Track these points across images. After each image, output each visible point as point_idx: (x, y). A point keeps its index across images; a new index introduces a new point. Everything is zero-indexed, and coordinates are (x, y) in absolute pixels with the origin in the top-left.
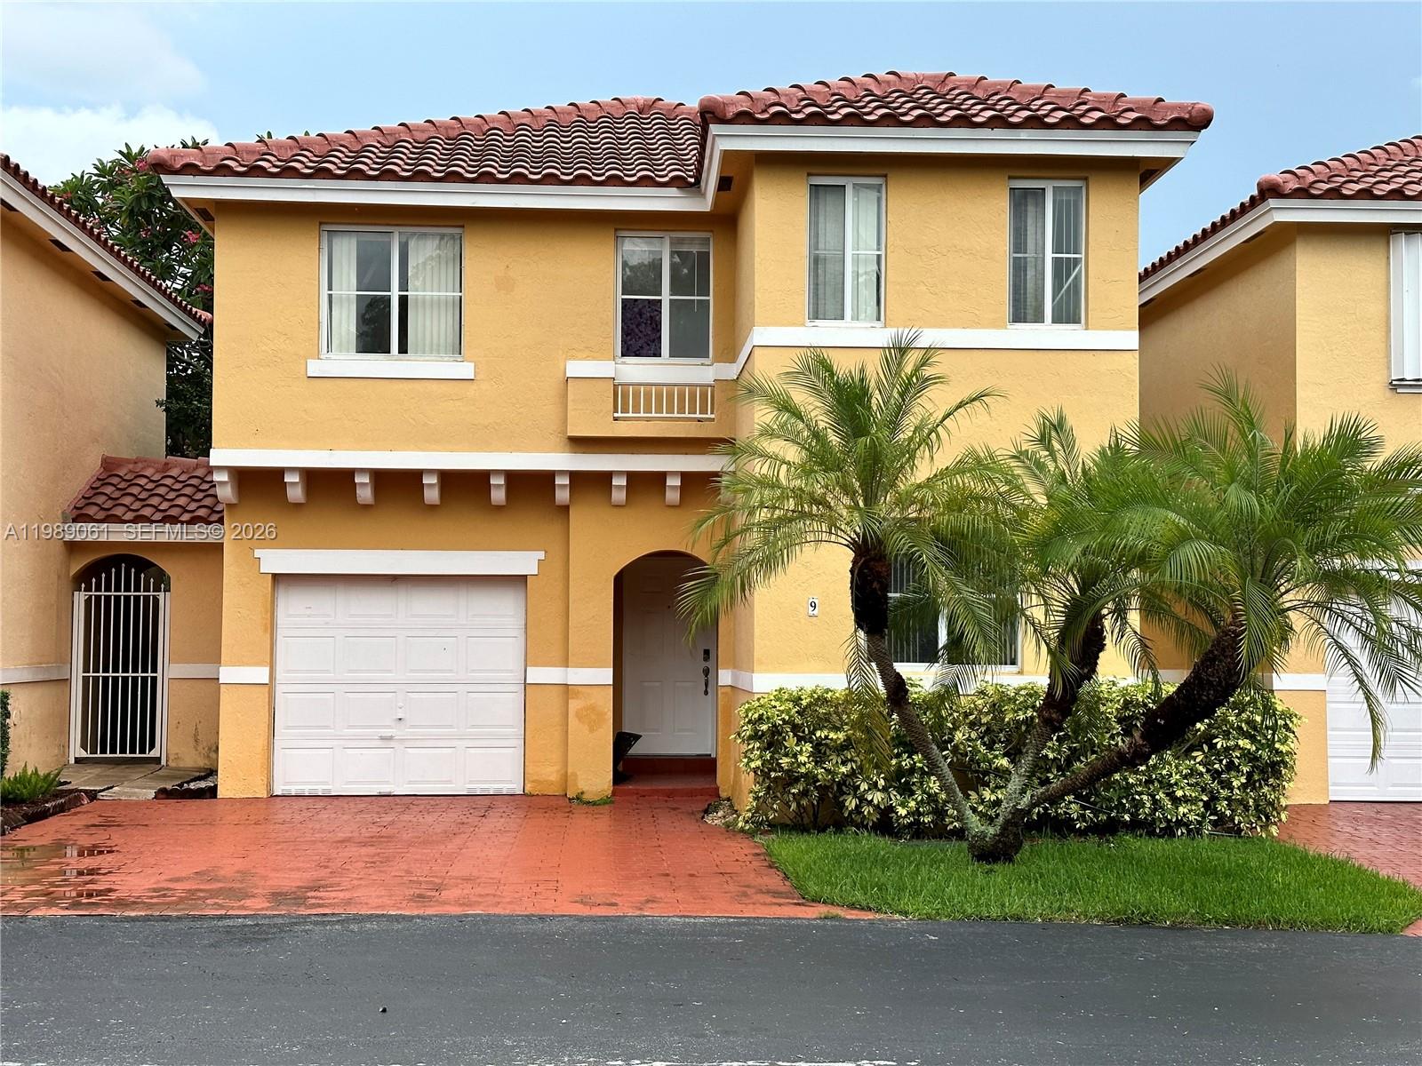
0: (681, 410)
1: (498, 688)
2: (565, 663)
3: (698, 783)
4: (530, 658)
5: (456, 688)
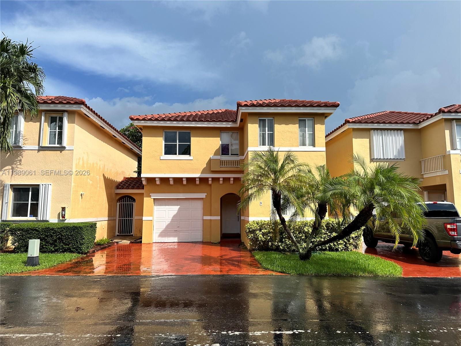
0: (233, 165)
1: (198, 220)
2: (211, 216)
3: (237, 239)
4: (204, 214)
5: (189, 220)
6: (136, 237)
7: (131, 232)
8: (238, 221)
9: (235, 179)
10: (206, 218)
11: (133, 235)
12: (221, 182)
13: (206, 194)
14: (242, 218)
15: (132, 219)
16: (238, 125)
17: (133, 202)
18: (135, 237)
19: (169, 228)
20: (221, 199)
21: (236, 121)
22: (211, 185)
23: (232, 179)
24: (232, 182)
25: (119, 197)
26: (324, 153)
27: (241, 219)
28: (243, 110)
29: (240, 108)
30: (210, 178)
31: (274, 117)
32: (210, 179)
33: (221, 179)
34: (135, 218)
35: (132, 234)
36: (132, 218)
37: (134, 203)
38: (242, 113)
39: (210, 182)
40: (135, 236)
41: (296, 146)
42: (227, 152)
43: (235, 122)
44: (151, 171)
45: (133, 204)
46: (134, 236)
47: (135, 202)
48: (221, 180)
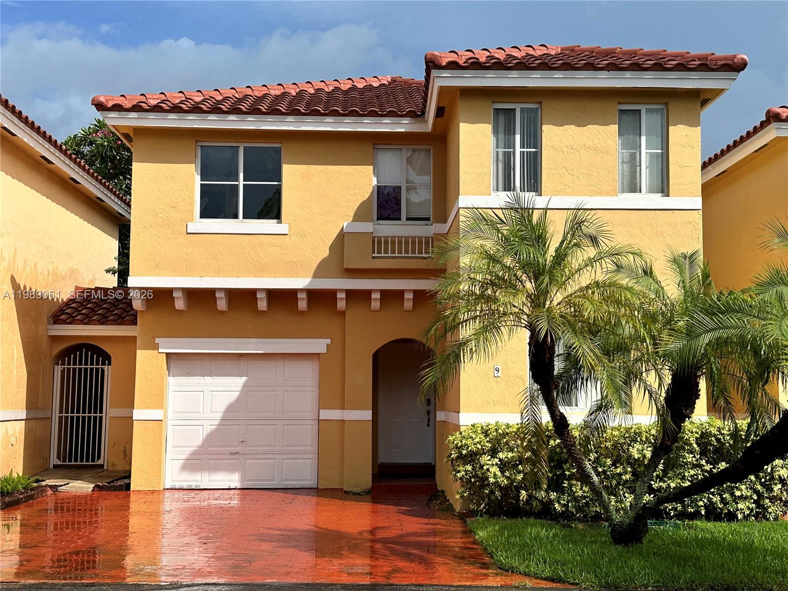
0: (414, 252)
1: (303, 422)
2: (343, 407)
3: (425, 483)
5: (276, 422)
6: (114, 471)
7: (99, 458)
8: (428, 425)
9: (420, 296)
10: (326, 414)
11: (102, 466)
12: (376, 305)
13: (329, 341)
14: (440, 416)
15: (101, 418)
16: (428, 125)
17: (103, 364)
18: (111, 471)
19: (213, 446)
20: (376, 356)
21: (423, 113)
22: (343, 313)
23: (409, 296)
24: (408, 305)
25: (62, 348)
26: (698, 217)
27: (437, 420)
28: (444, 80)
29: (434, 73)
30: (341, 290)
31: (540, 103)
32: (341, 295)
33: (376, 296)
34: (110, 412)
35: (100, 462)
36: (101, 412)
37: (106, 368)
38: (442, 89)
39: (341, 305)
40: (110, 468)
41: (609, 194)
42: (396, 211)
43: (419, 116)
44: (156, 269)
45: (103, 371)
46: (105, 467)
47: (109, 364)
48: (376, 299)
